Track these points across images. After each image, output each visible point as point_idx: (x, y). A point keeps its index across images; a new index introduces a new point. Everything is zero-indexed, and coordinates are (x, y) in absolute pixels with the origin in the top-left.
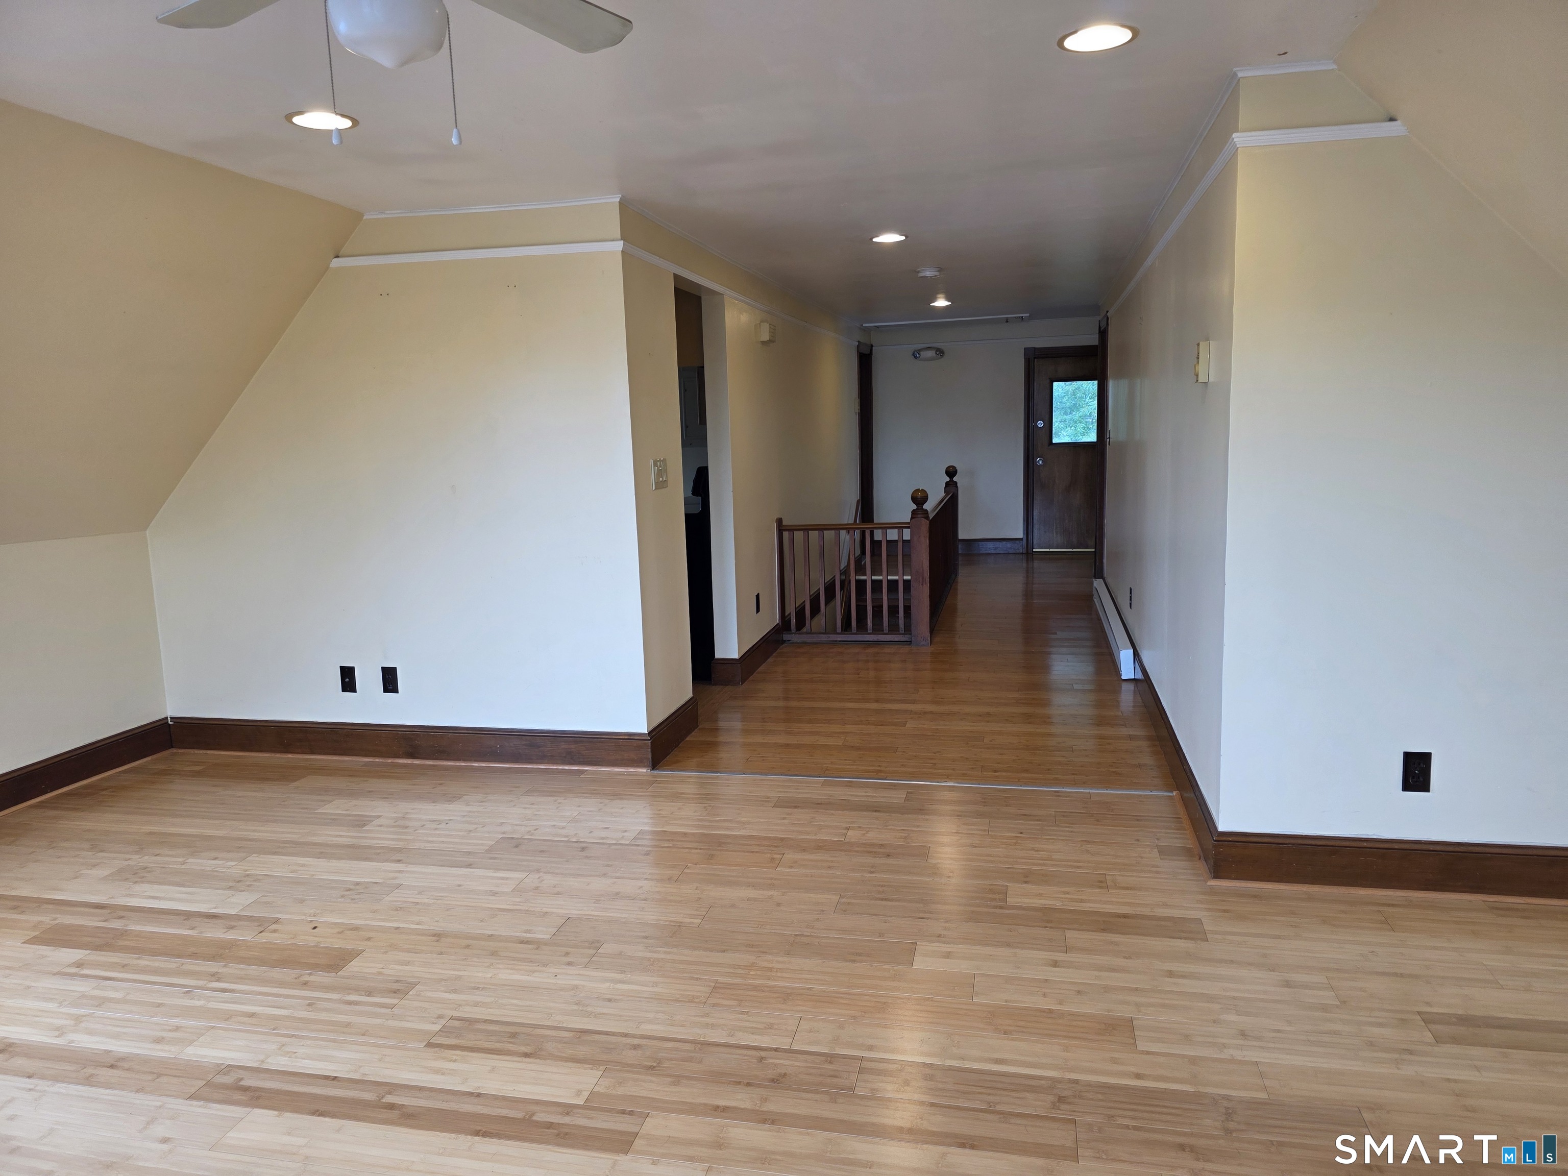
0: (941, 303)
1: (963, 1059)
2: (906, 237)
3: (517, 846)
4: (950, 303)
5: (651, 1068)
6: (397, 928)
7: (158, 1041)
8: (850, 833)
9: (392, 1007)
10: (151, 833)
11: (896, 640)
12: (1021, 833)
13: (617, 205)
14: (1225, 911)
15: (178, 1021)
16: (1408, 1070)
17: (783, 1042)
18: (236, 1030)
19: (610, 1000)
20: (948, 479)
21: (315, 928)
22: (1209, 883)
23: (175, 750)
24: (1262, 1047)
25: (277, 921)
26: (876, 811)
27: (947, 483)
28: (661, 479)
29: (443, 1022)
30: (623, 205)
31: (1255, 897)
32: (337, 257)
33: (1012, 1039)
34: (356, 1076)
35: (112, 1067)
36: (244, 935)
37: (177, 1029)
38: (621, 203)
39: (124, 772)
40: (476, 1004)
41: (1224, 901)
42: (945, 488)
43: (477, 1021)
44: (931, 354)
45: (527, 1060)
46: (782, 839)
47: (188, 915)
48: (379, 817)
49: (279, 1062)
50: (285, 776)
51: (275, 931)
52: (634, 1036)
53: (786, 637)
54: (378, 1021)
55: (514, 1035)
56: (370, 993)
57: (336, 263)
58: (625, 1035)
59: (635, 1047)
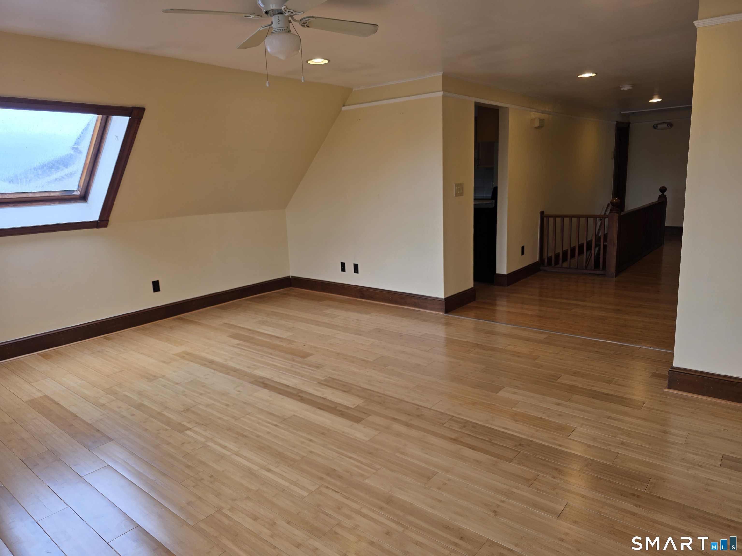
0: (656, 100)
1: (492, 425)
2: (596, 74)
3: (379, 331)
4: (661, 100)
5: (381, 403)
6: (327, 350)
7: (249, 367)
8: (509, 347)
9: (314, 371)
10: (273, 312)
11: (598, 273)
12: (588, 358)
13: (441, 77)
14: (661, 401)
15: (255, 363)
16: (692, 472)
17: (429, 406)
18: (270, 369)
19: (380, 382)
20: (661, 194)
21: (304, 345)
22: (665, 390)
23: (291, 288)
24: (627, 449)
25: (295, 342)
26: (527, 341)
27: (660, 196)
28: (459, 192)
29: (326, 378)
30: (445, 77)
31: (685, 399)
32: (344, 106)
33: (517, 423)
34: (294, 387)
35: (235, 371)
36: (284, 344)
37: (255, 365)
38: (443, 75)
39: (273, 293)
40: (339, 375)
41: (665, 397)
42: (658, 198)
43: (336, 379)
44: (665, 126)
45: (344, 393)
46: (478, 344)
47: (271, 336)
48: (341, 316)
49: (276, 379)
50: (320, 299)
51: (293, 344)
52: (381, 393)
53: (542, 268)
54: (308, 374)
55: (344, 385)
56: (310, 366)
57: (344, 108)
58: (378, 393)
59: (379, 397)
